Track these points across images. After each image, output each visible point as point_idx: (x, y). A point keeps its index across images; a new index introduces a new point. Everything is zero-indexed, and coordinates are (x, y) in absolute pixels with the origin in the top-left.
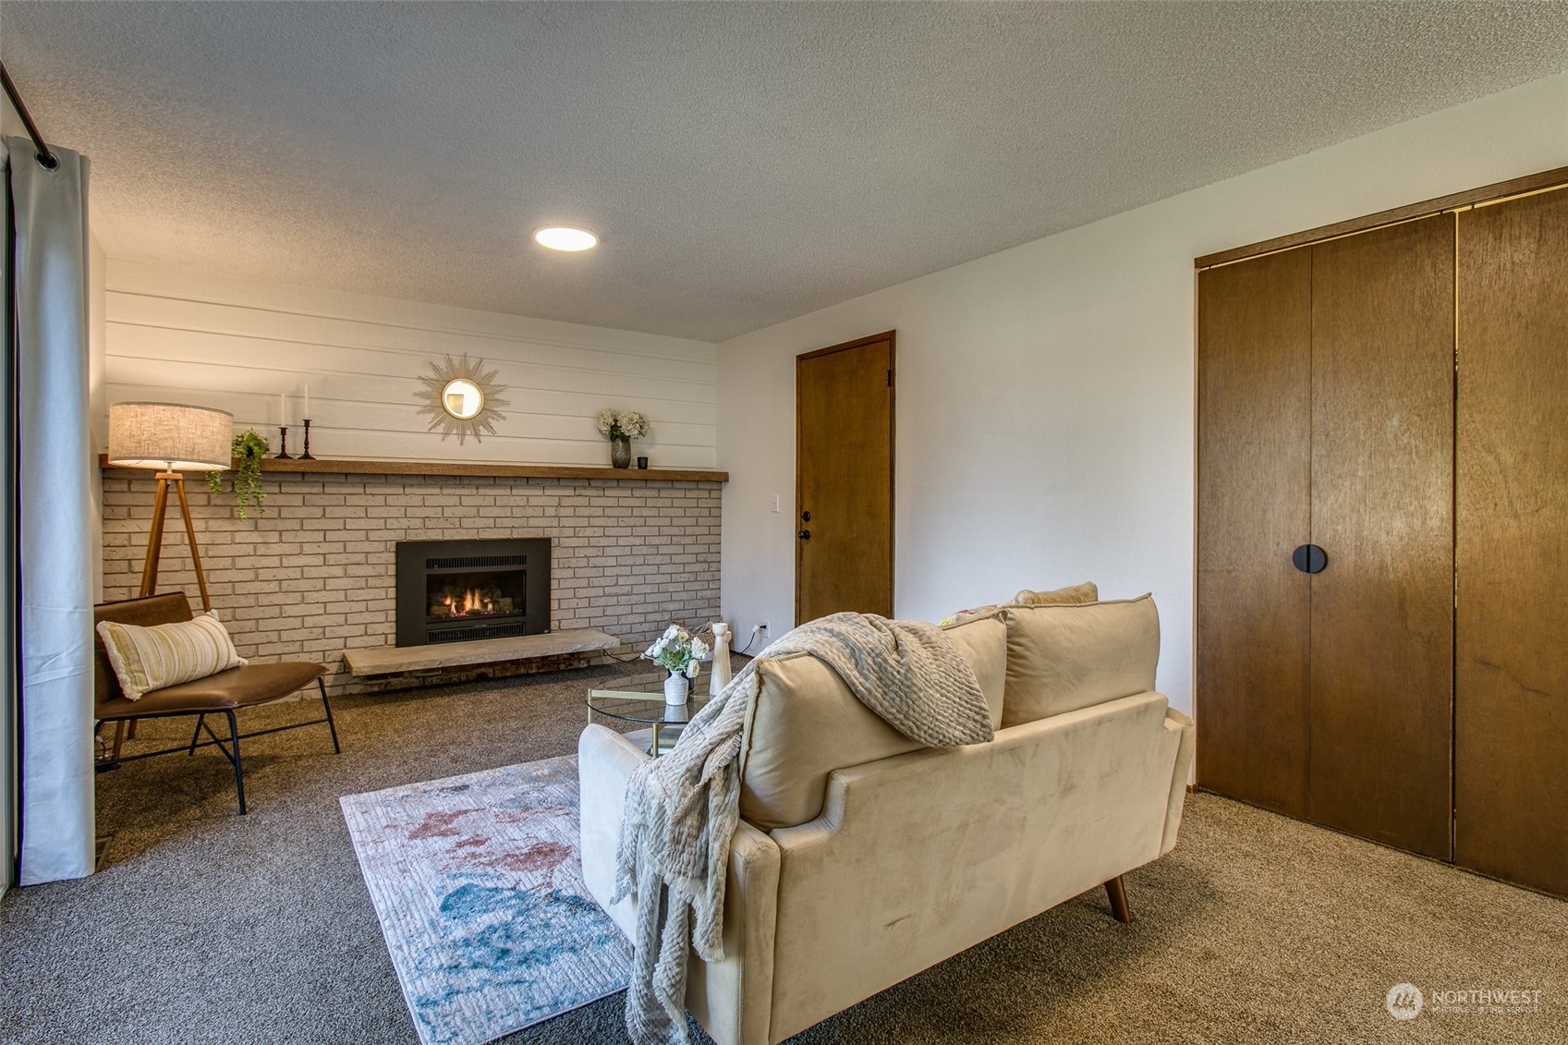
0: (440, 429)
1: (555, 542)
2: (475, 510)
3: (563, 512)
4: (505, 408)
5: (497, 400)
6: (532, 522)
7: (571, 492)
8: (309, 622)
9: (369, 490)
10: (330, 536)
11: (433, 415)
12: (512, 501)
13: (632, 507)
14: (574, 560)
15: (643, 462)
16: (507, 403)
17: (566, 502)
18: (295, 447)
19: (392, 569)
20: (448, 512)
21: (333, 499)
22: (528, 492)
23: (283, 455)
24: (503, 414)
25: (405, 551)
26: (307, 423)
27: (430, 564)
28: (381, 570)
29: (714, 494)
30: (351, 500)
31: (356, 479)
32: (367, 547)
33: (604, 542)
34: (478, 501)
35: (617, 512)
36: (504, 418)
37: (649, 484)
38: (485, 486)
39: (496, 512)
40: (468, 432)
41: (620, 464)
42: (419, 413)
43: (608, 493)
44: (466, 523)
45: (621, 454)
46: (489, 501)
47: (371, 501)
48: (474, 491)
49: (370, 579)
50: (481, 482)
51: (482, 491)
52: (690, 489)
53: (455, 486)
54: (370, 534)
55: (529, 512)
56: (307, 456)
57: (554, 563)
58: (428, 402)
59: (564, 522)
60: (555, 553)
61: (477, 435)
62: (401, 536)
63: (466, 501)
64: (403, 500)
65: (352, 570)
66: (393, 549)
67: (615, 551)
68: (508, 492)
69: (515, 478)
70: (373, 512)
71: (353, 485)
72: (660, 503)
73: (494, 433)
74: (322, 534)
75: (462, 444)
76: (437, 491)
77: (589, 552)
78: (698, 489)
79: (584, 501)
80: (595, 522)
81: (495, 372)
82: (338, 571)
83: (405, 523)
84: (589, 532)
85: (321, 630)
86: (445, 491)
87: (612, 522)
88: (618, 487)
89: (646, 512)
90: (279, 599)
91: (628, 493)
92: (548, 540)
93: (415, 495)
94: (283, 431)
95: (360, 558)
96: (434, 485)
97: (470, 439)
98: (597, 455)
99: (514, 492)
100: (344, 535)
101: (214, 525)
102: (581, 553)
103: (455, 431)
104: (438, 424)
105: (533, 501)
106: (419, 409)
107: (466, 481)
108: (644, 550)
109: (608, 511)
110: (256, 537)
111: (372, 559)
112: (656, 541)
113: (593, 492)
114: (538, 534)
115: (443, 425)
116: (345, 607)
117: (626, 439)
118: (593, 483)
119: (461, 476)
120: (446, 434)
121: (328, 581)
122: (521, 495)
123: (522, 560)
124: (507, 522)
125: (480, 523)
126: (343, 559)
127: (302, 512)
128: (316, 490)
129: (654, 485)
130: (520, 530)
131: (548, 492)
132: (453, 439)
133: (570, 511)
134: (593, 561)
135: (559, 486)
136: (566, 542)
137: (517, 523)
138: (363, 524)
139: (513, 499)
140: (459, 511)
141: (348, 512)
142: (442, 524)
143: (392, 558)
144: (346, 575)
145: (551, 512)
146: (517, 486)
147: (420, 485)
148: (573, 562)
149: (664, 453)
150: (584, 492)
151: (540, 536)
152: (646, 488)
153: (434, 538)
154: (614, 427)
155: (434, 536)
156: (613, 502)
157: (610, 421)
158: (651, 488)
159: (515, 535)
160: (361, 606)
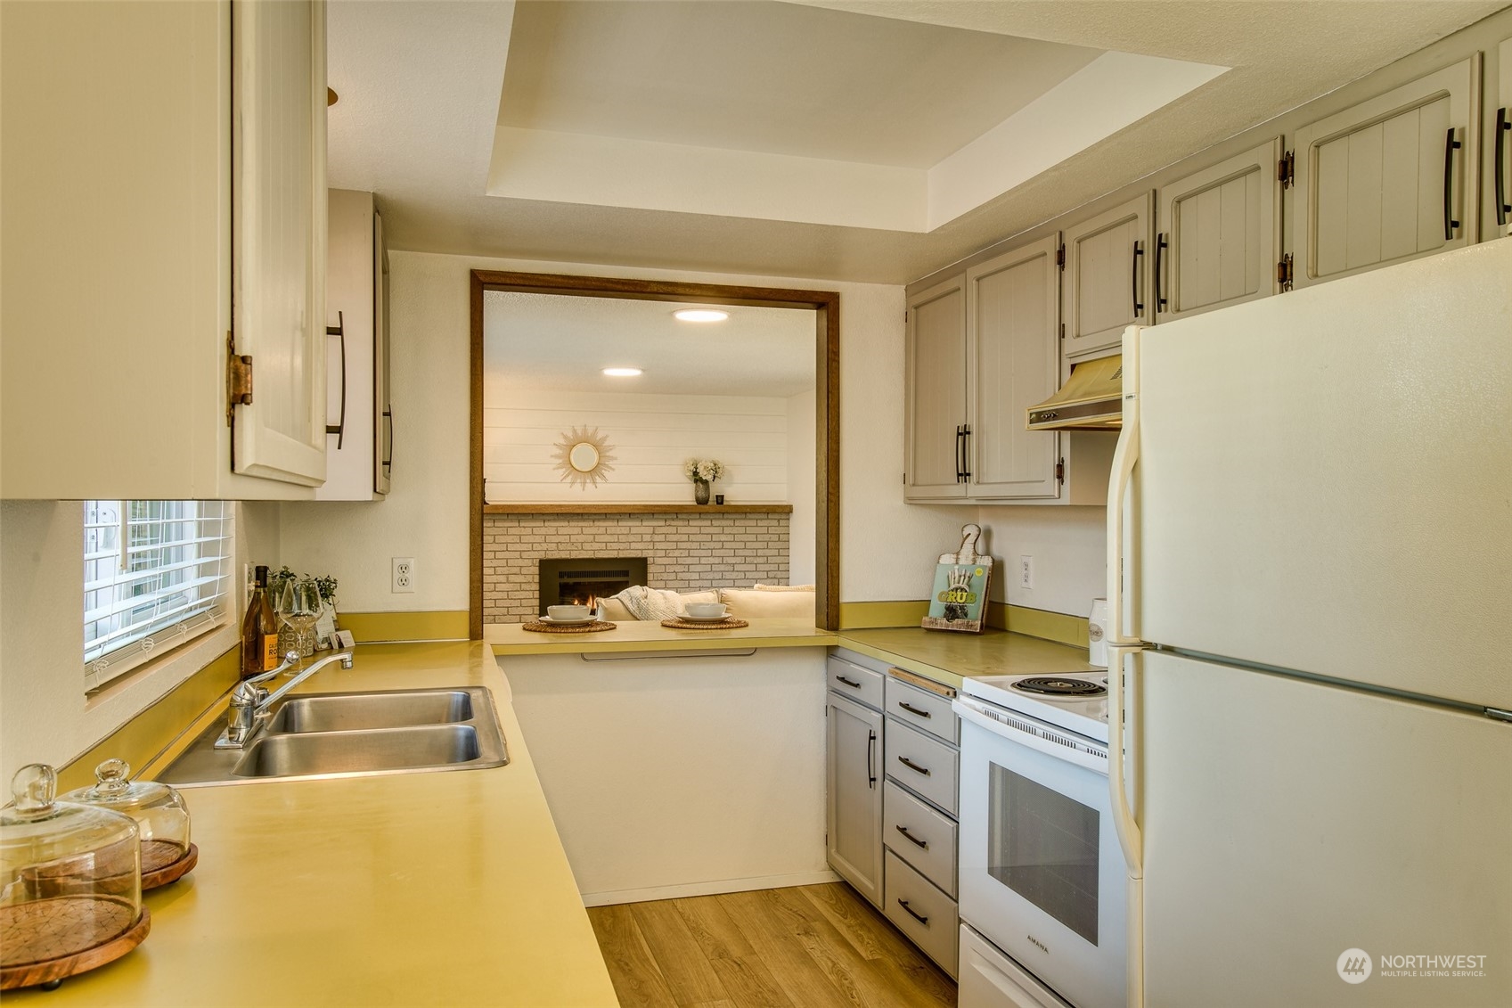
0: (569, 479)
1: (650, 561)
2: (592, 537)
3: (656, 538)
4: (615, 462)
5: (609, 456)
6: (633, 546)
7: (662, 523)
9: (522, 524)
10: (499, 555)
11: (564, 470)
12: (618, 530)
13: (712, 534)
14: (665, 574)
15: (720, 499)
16: (616, 459)
17: (658, 530)
19: (537, 579)
20: (573, 539)
21: (500, 531)
22: (630, 523)
24: (613, 467)
25: (546, 566)
27: (562, 575)
28: (529, 578)
29: (782, 523)
30: (511, 531)
31: (514, 517)
32: (520, 562)
33: (689, 561)
34: (594, 531)
35: (700, 538)
36: (613, 469)
37: (725, 516)
38: (599, 520)
39: (607, 538)
40: (588, 481)
41: (702, 501)
42: (554, 469)
43: (692, 523)
44: (587, 546)
45: (702, 494)
46: (602, 530)
47: (523, 531)
48: (591, 524)
49: (523, 585)
50: (595, 517)
51: (597, 523)
52: (761, 519)
53: (578, 520)
54: (523, 554)
55: (631, 538)
56: (485, 502)
57: (650, 577)
58: (561, 461)
59: (658, 546)
60: (651, 566)
61: (595, 484)
62: (542, 555)
63: (586, 531)
64: (543, 531)
65: (512, 578)
66: (538, 564)
67: (699, 568)
68: (616, 523)
69: (620, 514)
70: (524, 539)
71: (512, 521)
72: (735, 530)
73: (606, 480)
74: (493, 554)
75: (584, 489)
76: (566, 524)
77: (677, 568)
78: (768, 519)
79: (673, 530)
80: (681, 545)
81: (607, 436)
82: (503, 579)
83: (545, 546)
84: (677, 553)
85: (493, 618)
86: (572, 524)
87: (695, 545)
88: (700, 518)
89: (723, 538)
91: (709, 523)
92: (644, 561)
93: (552, 527)
95: (516, 570)
96: (564, 520)
97: (589, 486)
98: (685, 494)
99: (620, 524)
100: (507, 555)
102: (671, 569)
103: (579, 481)
104: (567, 476)
105: (634, 530)
106: (554, 466)
107: (586, 517)
108: (722, 568)
109: (692, 537)
111: (524, 571)
112: (733, 560)
113: (680, 523)
114: (638, 555)
115: (570, 477)
116: (507, 603)
117: (706, 483)
118: (680, 516)
119: (582, 514)
120: (573, 483)
121: (497, 585)
122: (626, 525)
123: (626, 574)
124: (615, 546)
125: (596, 546)
126: (506, 570)
129: (730, 516)
130: (624, 552)
131: (645, 523)
132: (578, 487)
133: (662, 538)
134: (680, 576)
135: (653, 519)
136: (658, 561)
137: (622, 546)
138: (518, 547)
139: (619, 529)
140: (581, 538)
141: (509, 539)
142: (570, 547)
143: (536, 570)
144: (508, 582)
145: (647, 538)
146: (622, 520)
147: (554, 520)
148: (665, 576)
149: (737, 492)
150: (673, 523)
151: (640, 556)
152: (723, 519)
153: (564, 557)
154: (695, 473)
155: (564, 555)
156: (696, 530)
157: (692, 468)
158: (727, 519)
159: (621, 556)
160: (517, 603)
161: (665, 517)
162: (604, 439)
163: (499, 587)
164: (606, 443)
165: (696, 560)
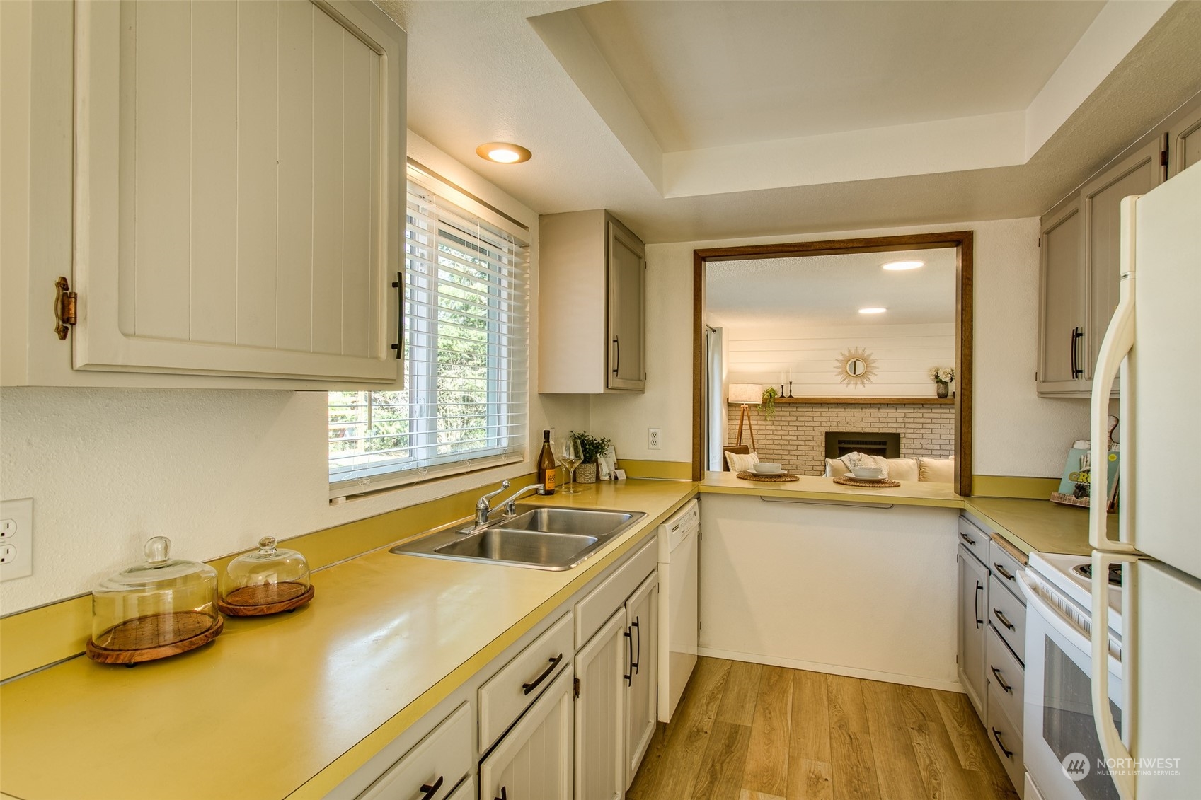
0: (846, 382)
1: (902, 435)
2: (860, 419)
3: (907, 420)
4: (877, 370)
5: (873, 366)
6: (890, 425)
7: (912, 411)
8: (792, 462)
9: (814, 410)
10: (799, 428)
11: (842, 376)
12: (879, 415)
13: (950, 419)
14: (913, 445)
16: (878, 368)
17: (909, 415)
18: (786, 393)
19: (824, 444)
20: (848, 419)
21: (801, 414)
22: (888, 411)
23: (782, 396)
24: (876, 373)
25: (829, 435)
26: (791, 383)
27: (840, 442)
28: (819, 443)
30: (807, 414)
31: (809, 405)
32: (813, 433)
33: (932, 436)
34: (862, 415)
35: (940, 421)
36: (876, 375)
38: (866, 408)
39: (871, 420)
40: (859, 383)
41: (942, 396)
42: (836, 375)
43: (934, 411)
44: (857, 424)
45: (942, 391)
46: (868, 414)
47: (815, 414)
48: (860, 410)
49: (815, 447)
50: (863, 406)
51: (864, 410)
53: (852, 408)
54: (815, 428)
55: (888, 420)
56: (791, 396)
57: (902, 446)
58: (840, 370)
59: (907, 425)
60: (903, 441)
61: (863, 384)
62: (827, 430)
63: (856, 414)
64: (828, 414)
65: (808, 443)
66: (824, 435)
67: (939, 442)
68: (877, 410)
69: (881, 404)
70: (816, 419)
71: (808, 408)
73: (871, 382)
74: (796, 427)
75: (855, 388)
76: (844, 410)
77: (923, 441)
79: (920, 415)
80: (926, 426)
81: (872, 354)
82: (802, 443)
83: (829, 424)
84: (922, 431)
86: (847, 410)
87: (937, 426)
88: (941, 408)
90: (781, 452)
91: (947, 411)
92: (898, 435)
93: (833, 412)
94: (782, 386)
95: (811, 438)
96: (842, 407)
97: (860, 386)
98: (929, 391)
99: (881, 410)
100: (804, 428)
101: (760, 423)
102: (919, 441)
103: (852, 383)
104: (845, 379)
105: (890, 415)
106: (836, 374)
107: (857, 406)
109: (933, 420)
110: (773, 428)
111: (816, 439)
113: (925, 411)
114: (894, 431)
115: (846, 380)
116: (805, 458)
117: (945, 383)
118: (925, 406)
119: (854, 403)
120: (848, 384)
121: (799, 446)
122: (884, 411)
123: (884, 443)
124: (877, 425)
125: (863, 425)
126: (804, 438)
127: (789, 418)
128: (794, 410)
130: (884, 429)
131: (898, 411)
132: (851, 386)
133: (911, 420)
134: (924, 446)
135: (905, 408)
136: (908, 436)
137: (882, 425)
138: (812, 424)
140: (853, 419)
141: (806, 419)
142: (845, 424)
143: (824, 439)
144: (805, 445)
145: (901, 420)
146: (882, 408)
147: (835, 407)
148: (913, 446)
150: (919, 411)
151: (895, 432)
153: (842, 431)
154: (937, 377)
156: (937, 416)
157: (935, 373)
159: (881, 431)
160: (811, 458)
161: (914, 406)
162: (871, 356)
163: (800, 448)
164: (871, 358)
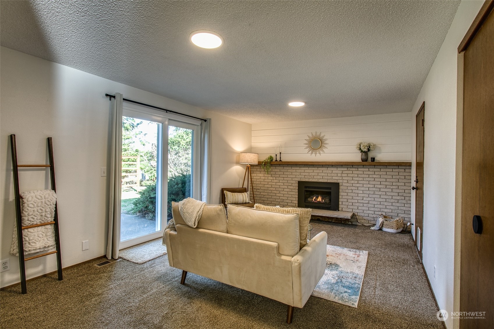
0: (310, 152)
1: (340, 184)
2: (317, 174)
3: (343, 175)
4: (327, 145)
5: (325, 143)
6: (334, 178)
7: (346, 169)
8: (281, 198)
9: (292, 168)
10: (285, 179)
11: (308, 149)
12: (327, 172)
13: (369, 175)
14: (347, 190)
15: (373, 159)
17: (344, 172)
18: (278, 159)
19: (297, 188)
20: (310, 174)
21: (285, 170)
22: (332, 169)
23: (276, 160)
24: (327, 147)
25: (300, 183)
26: (280, 153)
27: (306, 187)
28: (295, 188)
29: (407, 170)
30: (289, 170)
31: (290, 166)
32: (292, 182)
33: (358, 185)
34: (318, 171)
35: (363, 176)
36: (327, 148)
37: (376, 167)
38: (320, 167)
39: (323, 174)
40: (317, 153)
41: (365, 160)
42: (305, 148)
43: (359, 169)
44: (315, 177)
45: (364, 157)
46: (322, 171)
47: (293, 171)
48: (317, 169)
49: (293, 190)
50: (319, 166)
52: (395, 169)
54: (293, 179)
55: (333, 175)
56: (280, 160)
57: (340, 191)
58: (307, 146)
59: (344, 178)
60: (341, 187)
61: (320, 153)
62: (299, 180)
63: (315, 171)
64: (300, 171)
65: (289, 187)
66: (297, 183)
67: (362, 189)
68: (326, 169)
69: (328, 165)
70: (293, 174)
71: (289, 167)
72: (381, 173)
73: (324, 152)
74: (283, 178)
75: (316, 156)
76: (308, 168)
77: (353, 188)
78: (399, 168)
79: (351, 172)
80: (354, 179)
81: (325, 135)
82: (286, 187)
83: (300, 176)
84: (352, 182)
85: (283, 200)
86: (310, 169)
87: (361, 179)
88: (363, 168)
89: (374, 176)
90: (275, 192)
91: (367, 170)
92: (339, 183)
93: (302, 170)
94: (276, 155)
95: (290, 184)
96: (307, 167)
97: (318, 155)
98: (357, 157)
99: (328, 169)
100: (287, 179)
101: (265, 175)
102: (350, 188)
103: (314, 153)
104: (310, 151)
105: (334, 172)
106: (305, 147)
107: (315, 166)
108: (374, 189)
109: (359, 175)
110: (271, 178)
111: (293, 185)
113: (354, 169)
115: (311, 151)
116: (287, 196)
118: (354, 166)
119: (313, 165)
120: (312, 153)
121: (284, 189)
122: (330, 170)
123: (330, 188)
124: (326, 177)
125: (319, 177)
126: (287, 184)
127: (280, 173)
128: (282, 168)
130: (330, 180)
131: (338, 169)
132: (314, 155)
133: (346, 175)
134: (354, 191)
135: (342, 167)
136: (344, 184)
137: (329, 178)
138: (291, 176)
139: (328, 171)
140: (313, 174)
141: (288, 173)
142: (309, 177)
143: (297, 185)
144: (288, 188)
145: (340, 175)
146: (329, 167)
147: (304, 167)
148: (347, 191)
149: (382, 156)
150: (351, 169)
151: (336, 182)
152: (375, 168)
153: (307, 181)
154: (360, 149)
155: (307, 180)
156: (362, 172)
157: (359, 146)
158: (377, 168)
159: (328, 181)
160: (290, 196)
161: (347, 167)
162: (323, 137)
163: (285, 190)
164: (324, 138)
165: (361, 185)
